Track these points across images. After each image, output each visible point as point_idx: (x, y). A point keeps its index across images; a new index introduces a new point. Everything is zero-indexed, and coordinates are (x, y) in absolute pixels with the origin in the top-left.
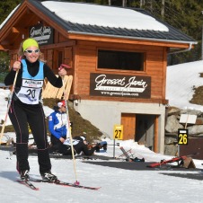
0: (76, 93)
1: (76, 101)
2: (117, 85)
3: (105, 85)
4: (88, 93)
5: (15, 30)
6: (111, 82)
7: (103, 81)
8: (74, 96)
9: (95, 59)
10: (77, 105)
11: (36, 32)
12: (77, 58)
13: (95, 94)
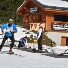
0: (46, 29)
1: (46, 32)
2: (60, 27)
3: (56, 27)
4: (50, 30)
5: (25, 8)
6: (58, 26)
7: (56, 25)
8: (46, 30)
9: (53, 18)
10: (46, 33)
11: (32, 9)
12: (47, 17)
13: (53, 30)
